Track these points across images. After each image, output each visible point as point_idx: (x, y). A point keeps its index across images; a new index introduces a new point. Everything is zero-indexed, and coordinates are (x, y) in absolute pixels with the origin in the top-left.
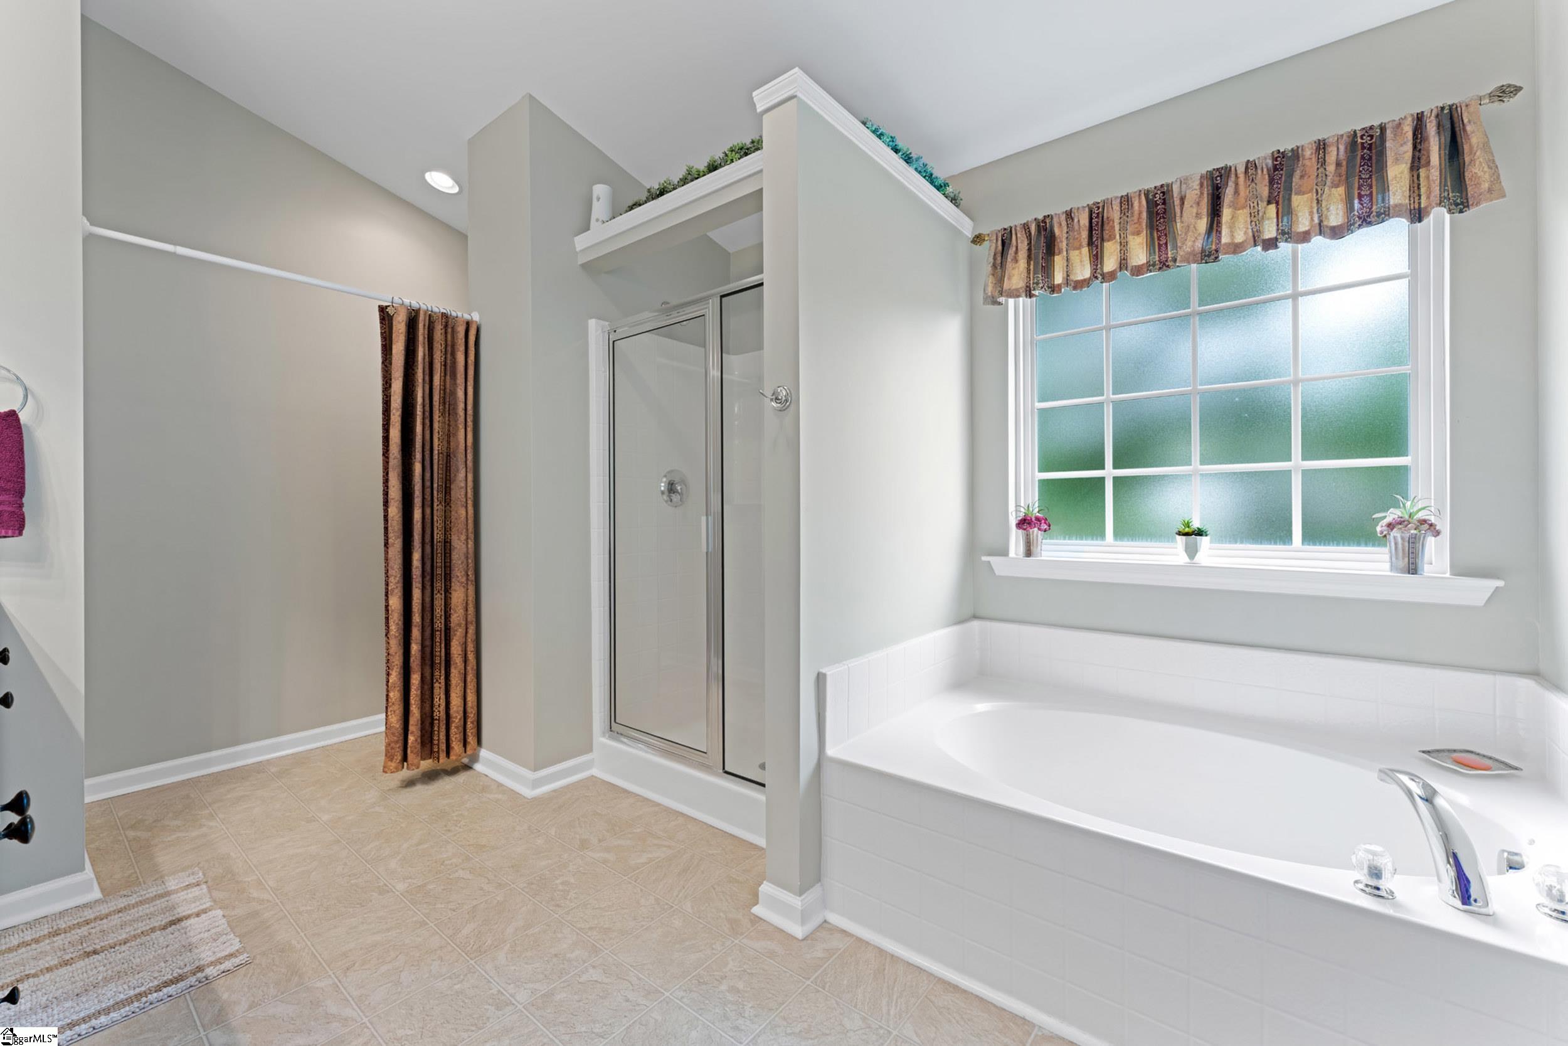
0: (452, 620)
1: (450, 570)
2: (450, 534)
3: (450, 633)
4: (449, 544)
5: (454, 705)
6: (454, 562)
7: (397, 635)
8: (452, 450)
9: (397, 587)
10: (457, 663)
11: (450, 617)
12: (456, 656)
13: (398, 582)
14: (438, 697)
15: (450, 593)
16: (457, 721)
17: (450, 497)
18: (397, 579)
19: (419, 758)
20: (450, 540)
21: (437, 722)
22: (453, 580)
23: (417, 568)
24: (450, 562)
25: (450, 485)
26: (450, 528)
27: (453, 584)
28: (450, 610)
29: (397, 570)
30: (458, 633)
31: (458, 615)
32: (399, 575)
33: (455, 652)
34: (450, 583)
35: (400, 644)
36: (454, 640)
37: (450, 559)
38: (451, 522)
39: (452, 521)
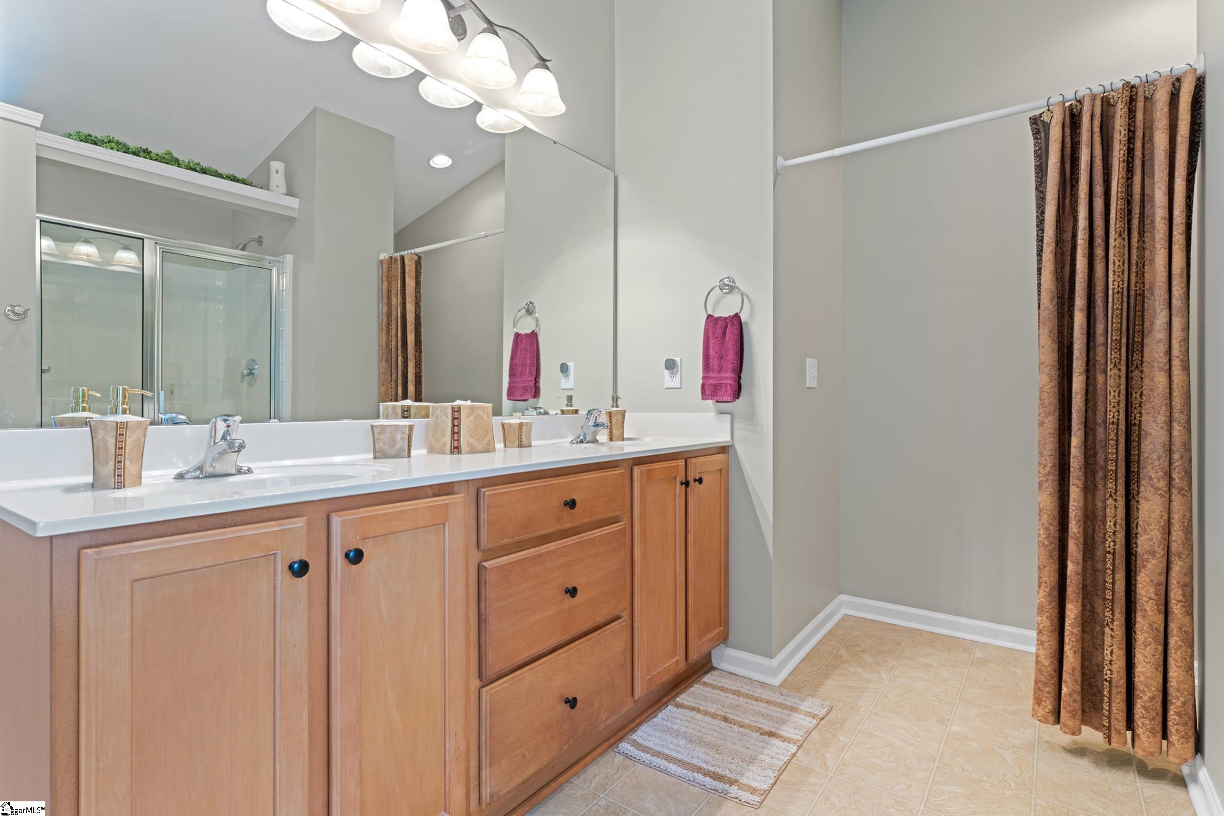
0: (1139, 542)
1: (1139, 467)
2: (1140, 413)
3: (1136, 561)
4: (1137, 428)
5: (1141, 672)
6: (1146, 455)
7: (1046, 543)
8: (1147, 286)
9: (1047, 480)
10: (1146, 610)
11: (1136, 537)
12: (1145, 599)
13: (1049, 474)
14: (1109, 650)
15: (1138, 502)
16: (1145, 698)
17: (1142, 356)
18: (1048, 469)
19: (1078, 722)
20: (1140, 421)
21: (1107, 684)
22: (1143, 482)
23: (1075, 457)
24: (1139, 455)
25: (1143, 338)
26: (1141, 403)
27: (1142, 489)
28: (1137, 527)
29: (1048, 458)
30: (1149, 566)
31: (1149, 537)
32: (1050, 465)
33: (1144, 593)
34: (1138, 487)
35: (1051, 557)
36: (1142, 575)
37: (1139, 450)
38: (1141, 395)
39: (1144, 392)
